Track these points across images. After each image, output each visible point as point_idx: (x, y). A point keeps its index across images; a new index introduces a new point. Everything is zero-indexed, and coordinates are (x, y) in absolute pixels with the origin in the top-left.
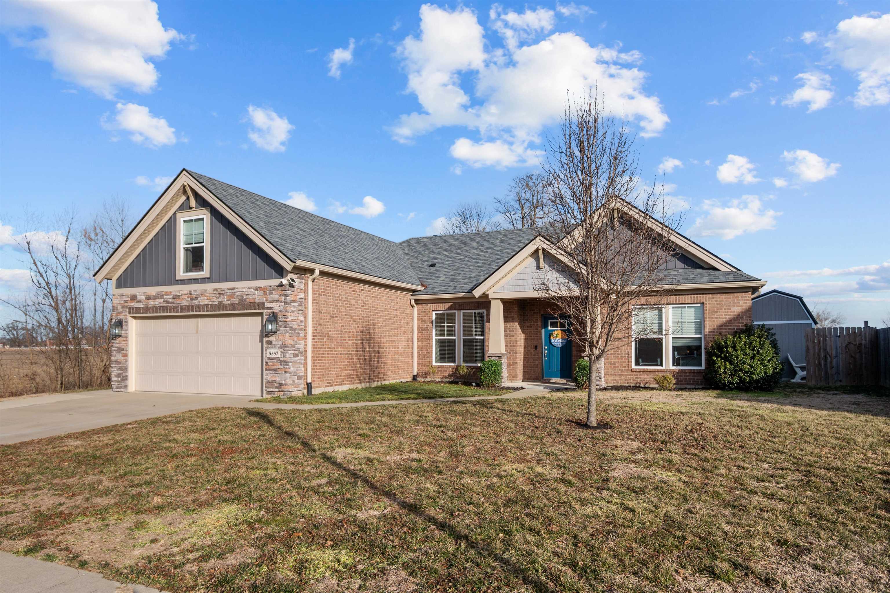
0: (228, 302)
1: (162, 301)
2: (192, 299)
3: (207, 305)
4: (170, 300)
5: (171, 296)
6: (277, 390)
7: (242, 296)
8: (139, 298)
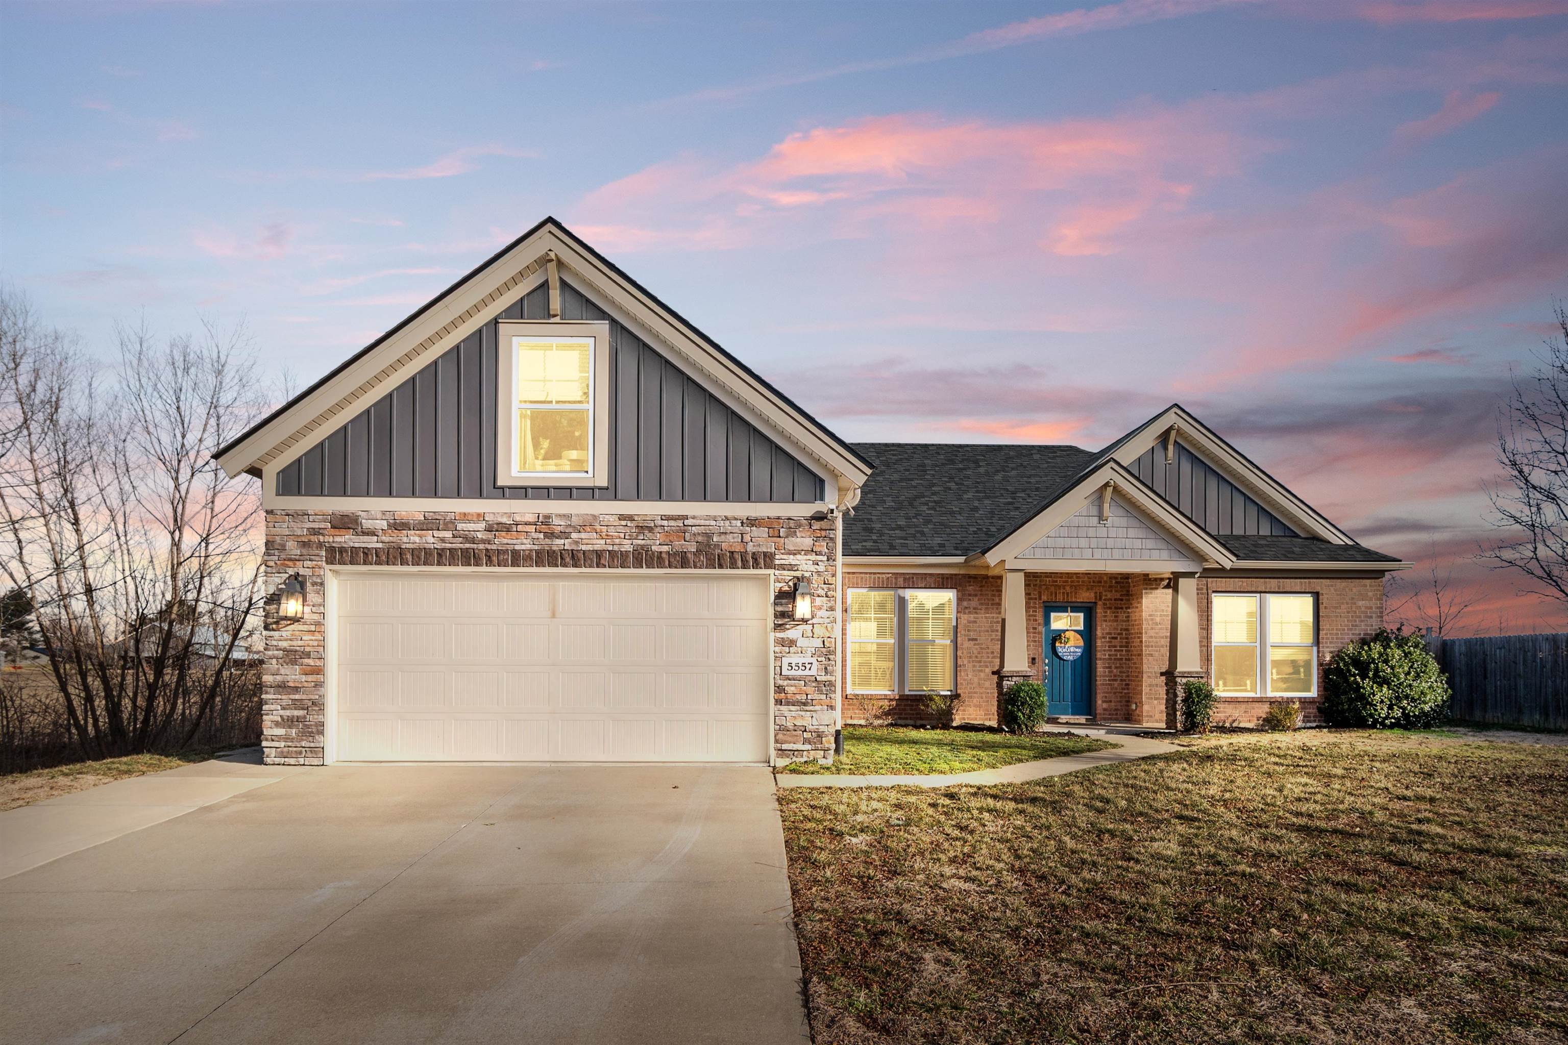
0: (665, 548)
1: (448, 535)
2: (550, 535)
3: (599, 554)
4: (480, 535)
5: (482, 526)
6: (808, 747)
7: (708, 536)
8: (367, 524)
